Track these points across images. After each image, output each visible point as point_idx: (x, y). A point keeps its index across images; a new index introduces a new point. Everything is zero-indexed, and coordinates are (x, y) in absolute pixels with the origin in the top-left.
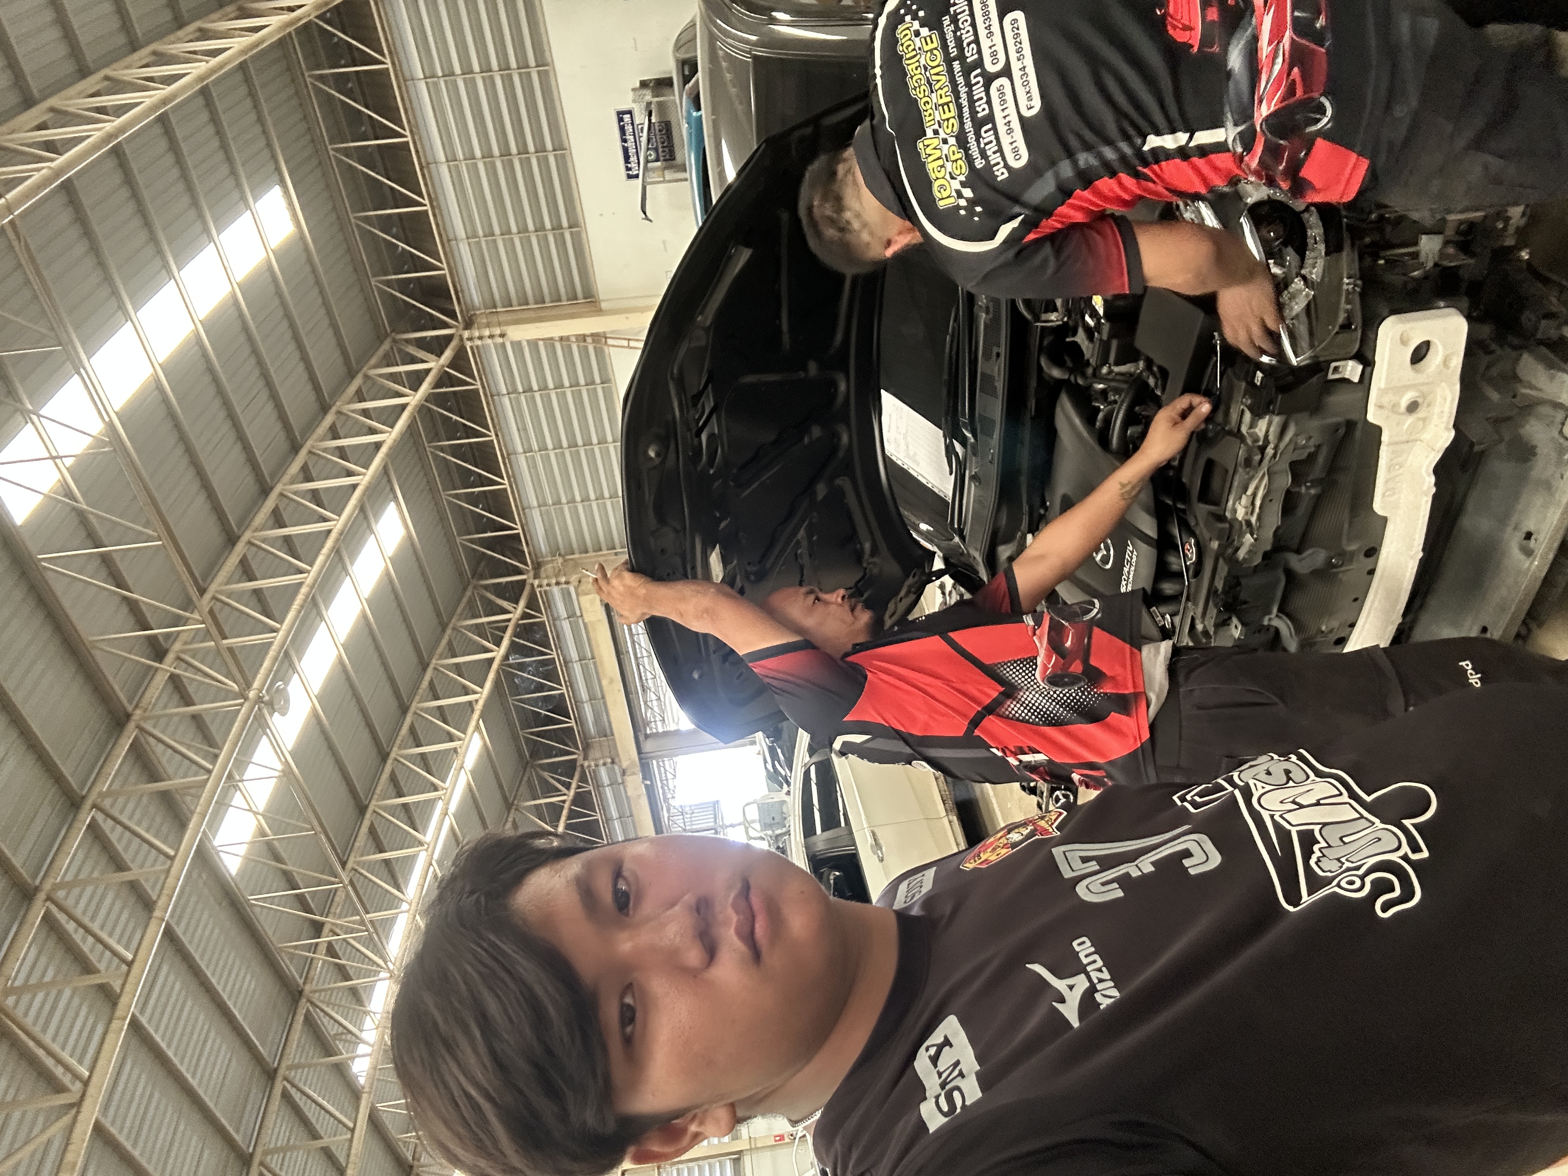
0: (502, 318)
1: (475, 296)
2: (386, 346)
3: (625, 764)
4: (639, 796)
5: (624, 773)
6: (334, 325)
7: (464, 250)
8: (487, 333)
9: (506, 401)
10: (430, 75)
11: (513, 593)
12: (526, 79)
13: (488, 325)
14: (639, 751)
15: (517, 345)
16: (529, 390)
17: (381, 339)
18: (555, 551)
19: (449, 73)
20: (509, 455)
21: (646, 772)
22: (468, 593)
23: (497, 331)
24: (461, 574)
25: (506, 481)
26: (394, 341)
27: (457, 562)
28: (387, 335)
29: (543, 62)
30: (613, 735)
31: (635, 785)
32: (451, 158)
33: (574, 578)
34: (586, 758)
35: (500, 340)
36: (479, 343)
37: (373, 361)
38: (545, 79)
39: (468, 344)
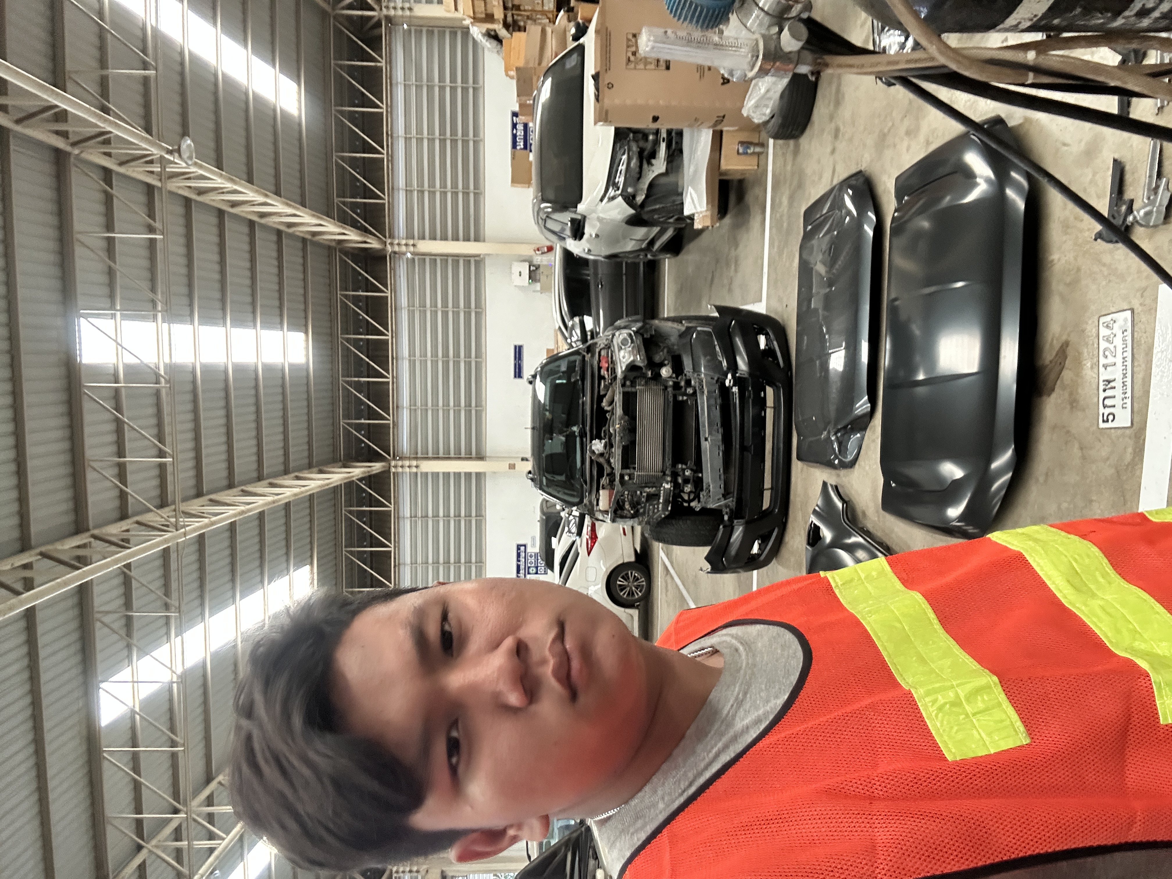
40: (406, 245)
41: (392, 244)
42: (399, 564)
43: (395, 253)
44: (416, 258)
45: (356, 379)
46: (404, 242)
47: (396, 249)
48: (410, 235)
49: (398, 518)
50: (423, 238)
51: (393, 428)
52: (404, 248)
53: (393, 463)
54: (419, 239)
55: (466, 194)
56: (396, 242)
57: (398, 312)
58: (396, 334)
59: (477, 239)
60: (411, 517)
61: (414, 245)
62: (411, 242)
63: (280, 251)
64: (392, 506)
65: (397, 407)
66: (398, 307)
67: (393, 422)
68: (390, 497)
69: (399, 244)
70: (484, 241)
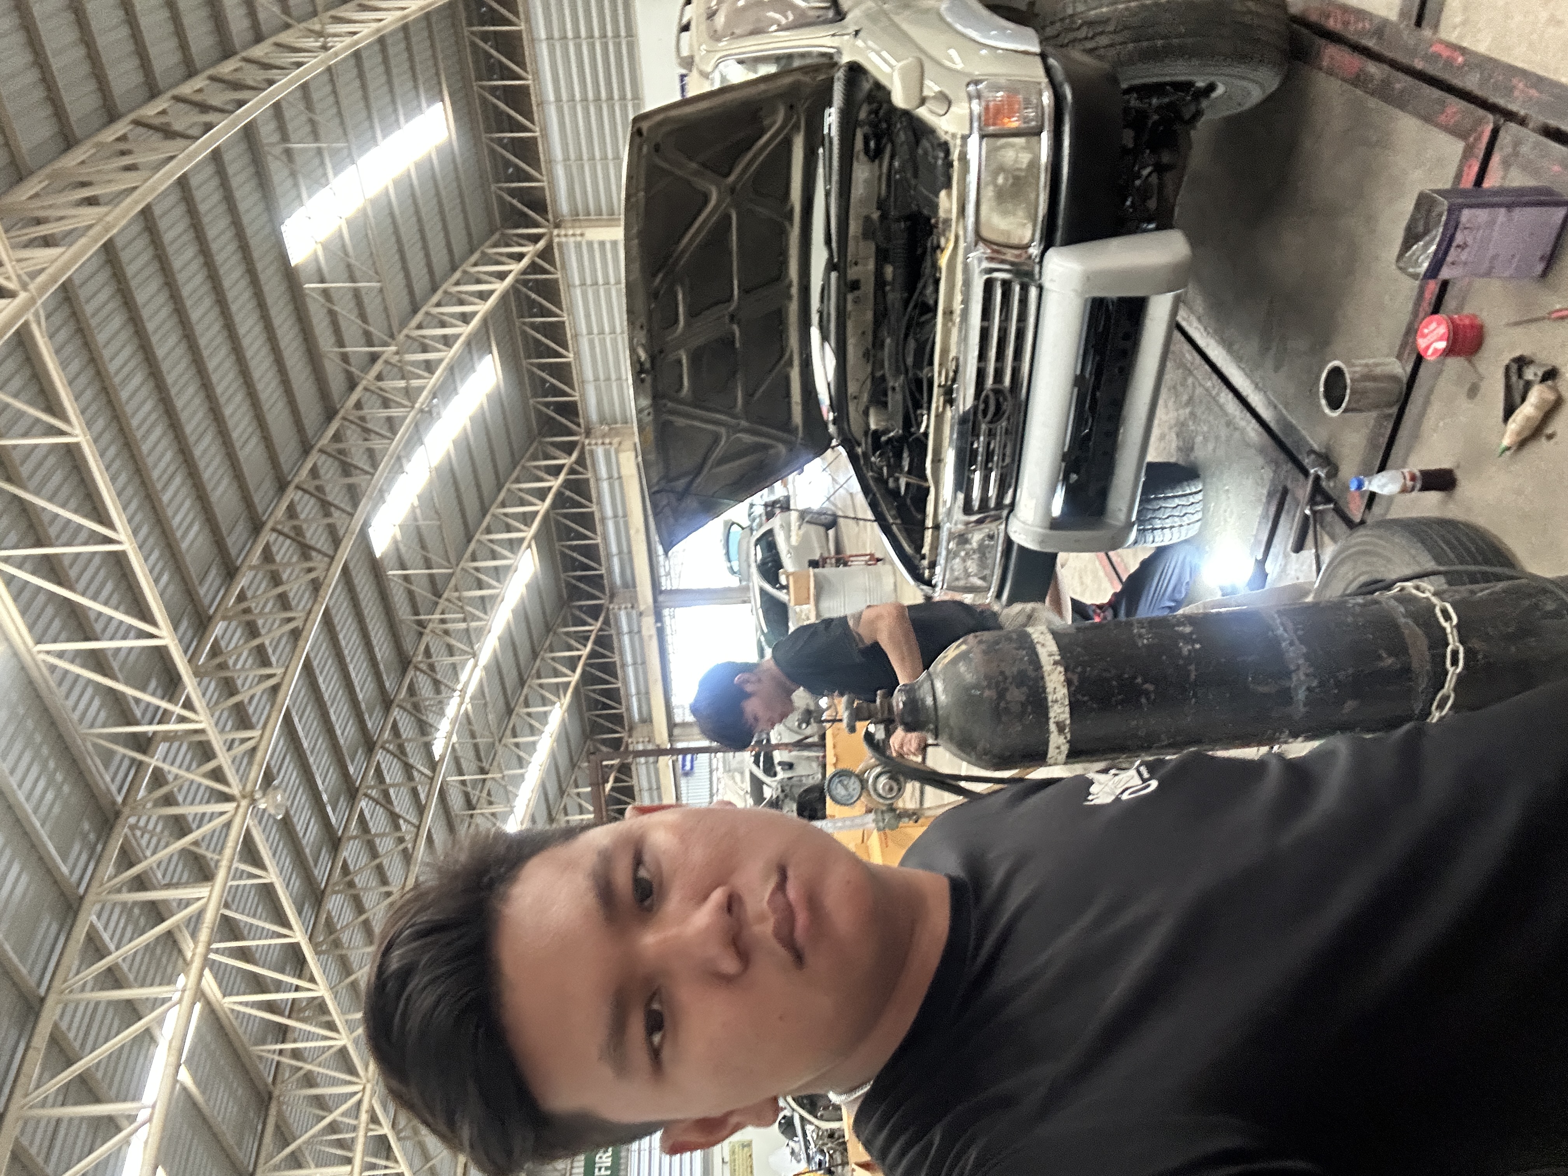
0: (584, 224)
1: (564, 207)
2: (496, 236)
3: (642, 607)
4: (650, 637)
5: (641, 614)
6: (464, 211)
7: (560, 172)
8: (570, 232)
9: (578, 291)
10: (550, 38)
11: (568, 448)
12: (618, 46)
13: (573, 227)
14: (655, 600)
15: (590, 244)
16: (595, 283)
17: (492, 232)
18: (602, 420)
19: (564, 37)
20: (576, 336)
21: (659, 617)
22: (535, 445)
23: (578, 232)
24: (530, 431)
25: (571, 355)
26: (503, 234)
27: (528, 420)
28: (497, 229)
29: (631, 33)
30: (634, 586)
31: (648, 624)
32: (558, 99)
33: (616, 441)
34: (611, 602)
35: (579, 239)
36: (564, 239)
37: (488, 243)
38: (631, 47)
39: (556, 240)
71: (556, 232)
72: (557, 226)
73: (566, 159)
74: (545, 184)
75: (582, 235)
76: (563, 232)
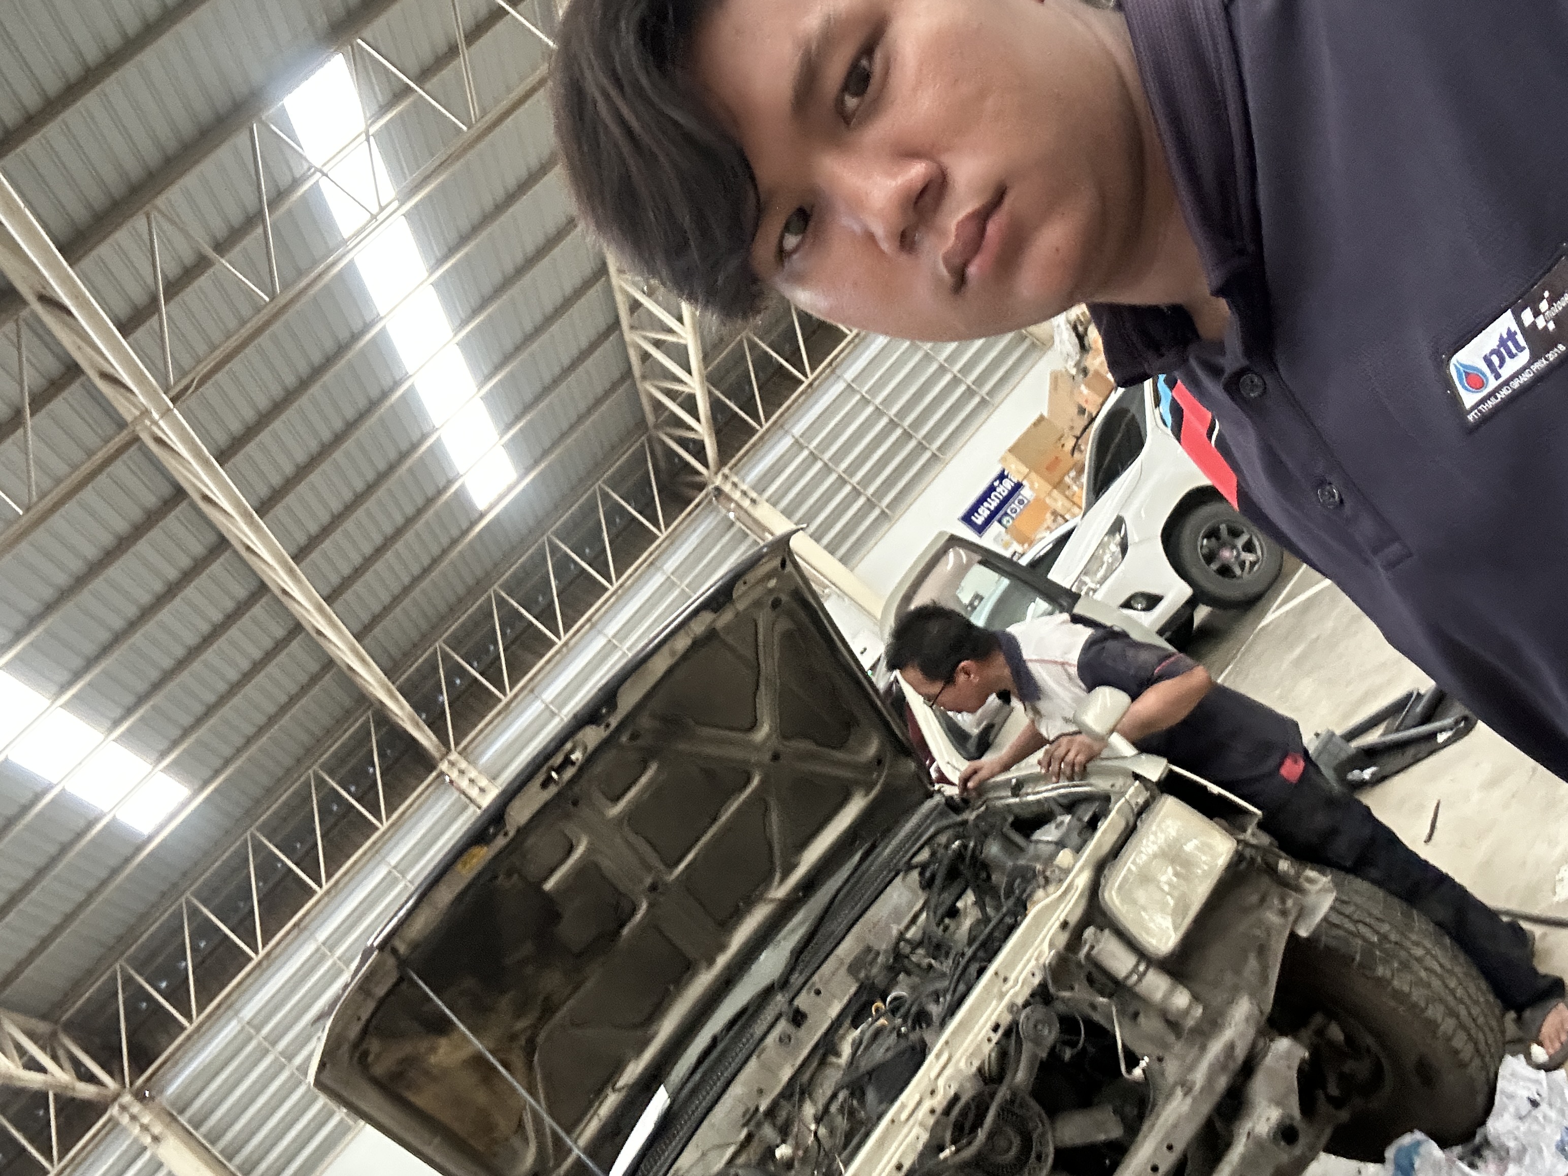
40: (744, 493)
41: (726, 477)
42: (305, 928)
43: (718, 491)
44: (738, 524)
45: (516, 605)
46: (744, 487)
47: (727, 488)
48: (761, 486)
49: (377, 852)
50: (775, 505)
51: (499, 713)
52: (736, 495)
53: (454, 756)
54: (767, 501)
55: (870, 504)
56: (735, 479)
57: (652, 569)
58: (624, 594)
59: (844, 560)
60: (395, 867)
61: (753, 501)
62: (754, 495)
63: (593, 346)
64: (386, 824)
65: (532, 691)
66: (658, 564)
67: (508, 705)
68: (396, 809)
69: (735, 485)
70: (852, 570)
71: (127, 1098)
72: (139, 1096)
73: (256, 1024)
74: (190, 1028)
75: (156, 1139)
76: (136, 1108)
